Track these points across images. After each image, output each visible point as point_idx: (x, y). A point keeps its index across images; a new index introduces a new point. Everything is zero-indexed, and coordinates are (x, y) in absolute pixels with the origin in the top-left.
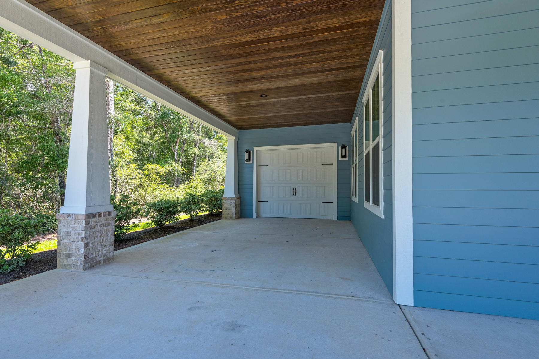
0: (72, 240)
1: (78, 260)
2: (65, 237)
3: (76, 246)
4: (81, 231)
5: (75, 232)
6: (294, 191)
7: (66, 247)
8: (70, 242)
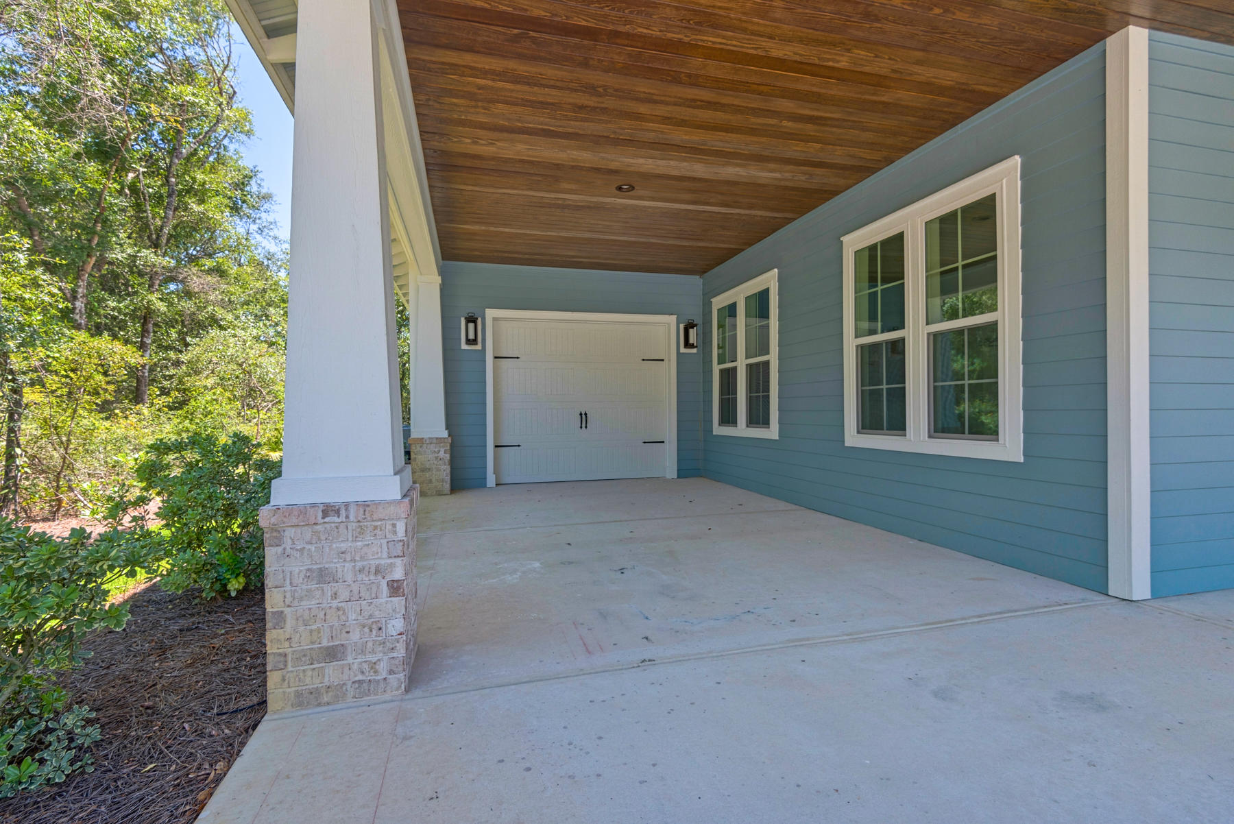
0: (344, 595)
1: (379, 660)
2: (308, 591)
3: (366, 614)
4: (389, 561)
5: (357, 568)
6: (584, 417)
7: (314, 627)
8: (334, 605)
